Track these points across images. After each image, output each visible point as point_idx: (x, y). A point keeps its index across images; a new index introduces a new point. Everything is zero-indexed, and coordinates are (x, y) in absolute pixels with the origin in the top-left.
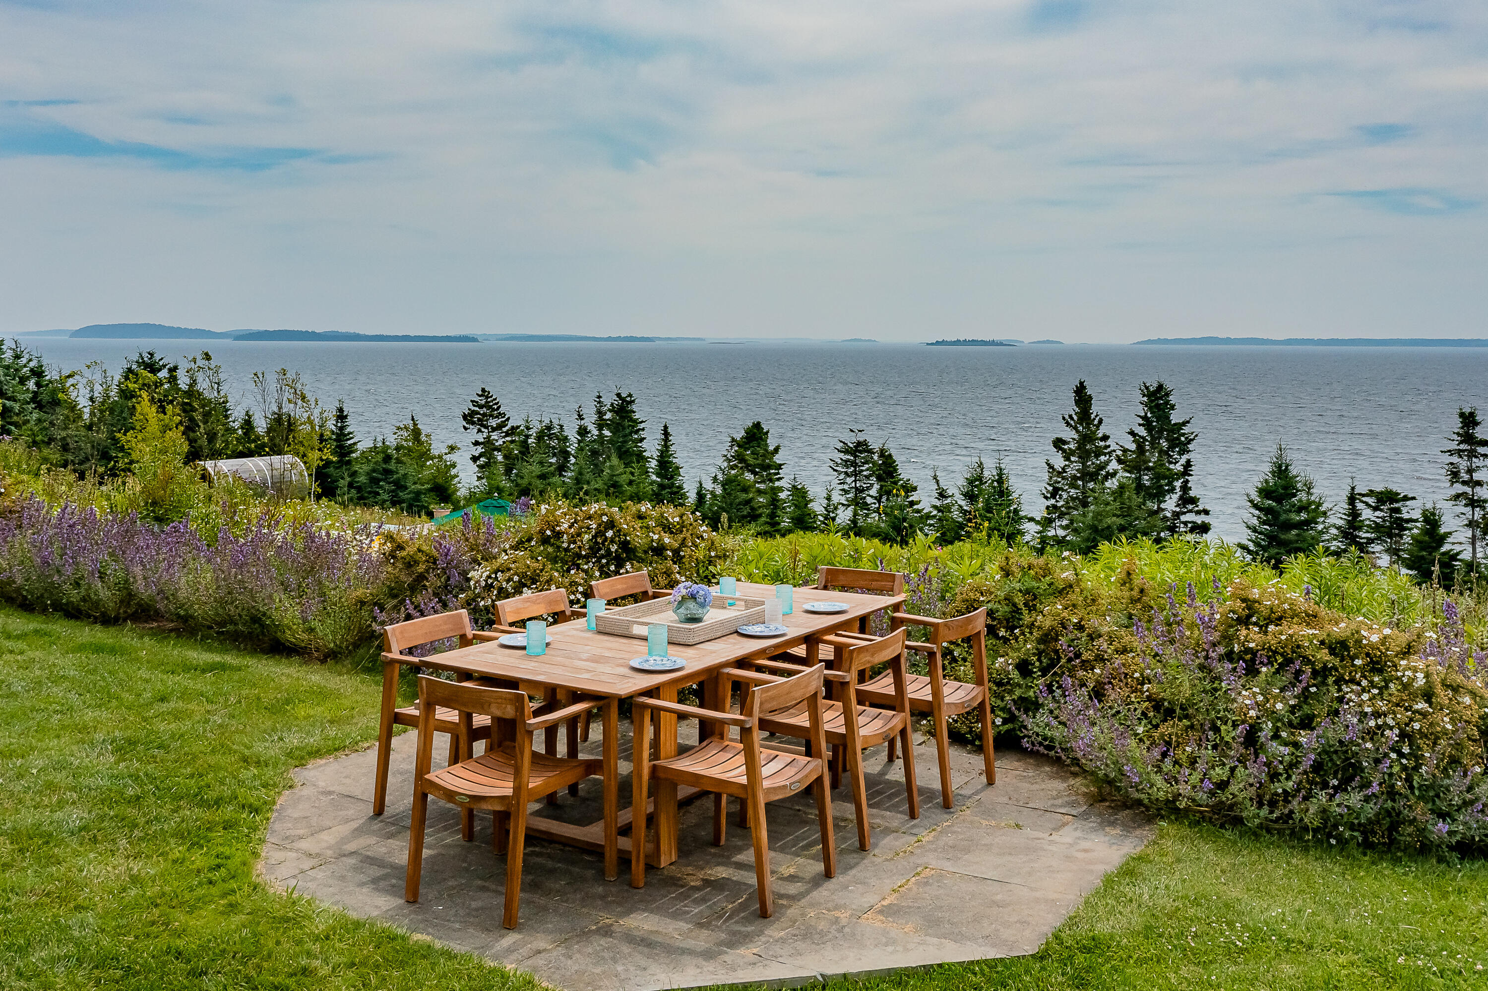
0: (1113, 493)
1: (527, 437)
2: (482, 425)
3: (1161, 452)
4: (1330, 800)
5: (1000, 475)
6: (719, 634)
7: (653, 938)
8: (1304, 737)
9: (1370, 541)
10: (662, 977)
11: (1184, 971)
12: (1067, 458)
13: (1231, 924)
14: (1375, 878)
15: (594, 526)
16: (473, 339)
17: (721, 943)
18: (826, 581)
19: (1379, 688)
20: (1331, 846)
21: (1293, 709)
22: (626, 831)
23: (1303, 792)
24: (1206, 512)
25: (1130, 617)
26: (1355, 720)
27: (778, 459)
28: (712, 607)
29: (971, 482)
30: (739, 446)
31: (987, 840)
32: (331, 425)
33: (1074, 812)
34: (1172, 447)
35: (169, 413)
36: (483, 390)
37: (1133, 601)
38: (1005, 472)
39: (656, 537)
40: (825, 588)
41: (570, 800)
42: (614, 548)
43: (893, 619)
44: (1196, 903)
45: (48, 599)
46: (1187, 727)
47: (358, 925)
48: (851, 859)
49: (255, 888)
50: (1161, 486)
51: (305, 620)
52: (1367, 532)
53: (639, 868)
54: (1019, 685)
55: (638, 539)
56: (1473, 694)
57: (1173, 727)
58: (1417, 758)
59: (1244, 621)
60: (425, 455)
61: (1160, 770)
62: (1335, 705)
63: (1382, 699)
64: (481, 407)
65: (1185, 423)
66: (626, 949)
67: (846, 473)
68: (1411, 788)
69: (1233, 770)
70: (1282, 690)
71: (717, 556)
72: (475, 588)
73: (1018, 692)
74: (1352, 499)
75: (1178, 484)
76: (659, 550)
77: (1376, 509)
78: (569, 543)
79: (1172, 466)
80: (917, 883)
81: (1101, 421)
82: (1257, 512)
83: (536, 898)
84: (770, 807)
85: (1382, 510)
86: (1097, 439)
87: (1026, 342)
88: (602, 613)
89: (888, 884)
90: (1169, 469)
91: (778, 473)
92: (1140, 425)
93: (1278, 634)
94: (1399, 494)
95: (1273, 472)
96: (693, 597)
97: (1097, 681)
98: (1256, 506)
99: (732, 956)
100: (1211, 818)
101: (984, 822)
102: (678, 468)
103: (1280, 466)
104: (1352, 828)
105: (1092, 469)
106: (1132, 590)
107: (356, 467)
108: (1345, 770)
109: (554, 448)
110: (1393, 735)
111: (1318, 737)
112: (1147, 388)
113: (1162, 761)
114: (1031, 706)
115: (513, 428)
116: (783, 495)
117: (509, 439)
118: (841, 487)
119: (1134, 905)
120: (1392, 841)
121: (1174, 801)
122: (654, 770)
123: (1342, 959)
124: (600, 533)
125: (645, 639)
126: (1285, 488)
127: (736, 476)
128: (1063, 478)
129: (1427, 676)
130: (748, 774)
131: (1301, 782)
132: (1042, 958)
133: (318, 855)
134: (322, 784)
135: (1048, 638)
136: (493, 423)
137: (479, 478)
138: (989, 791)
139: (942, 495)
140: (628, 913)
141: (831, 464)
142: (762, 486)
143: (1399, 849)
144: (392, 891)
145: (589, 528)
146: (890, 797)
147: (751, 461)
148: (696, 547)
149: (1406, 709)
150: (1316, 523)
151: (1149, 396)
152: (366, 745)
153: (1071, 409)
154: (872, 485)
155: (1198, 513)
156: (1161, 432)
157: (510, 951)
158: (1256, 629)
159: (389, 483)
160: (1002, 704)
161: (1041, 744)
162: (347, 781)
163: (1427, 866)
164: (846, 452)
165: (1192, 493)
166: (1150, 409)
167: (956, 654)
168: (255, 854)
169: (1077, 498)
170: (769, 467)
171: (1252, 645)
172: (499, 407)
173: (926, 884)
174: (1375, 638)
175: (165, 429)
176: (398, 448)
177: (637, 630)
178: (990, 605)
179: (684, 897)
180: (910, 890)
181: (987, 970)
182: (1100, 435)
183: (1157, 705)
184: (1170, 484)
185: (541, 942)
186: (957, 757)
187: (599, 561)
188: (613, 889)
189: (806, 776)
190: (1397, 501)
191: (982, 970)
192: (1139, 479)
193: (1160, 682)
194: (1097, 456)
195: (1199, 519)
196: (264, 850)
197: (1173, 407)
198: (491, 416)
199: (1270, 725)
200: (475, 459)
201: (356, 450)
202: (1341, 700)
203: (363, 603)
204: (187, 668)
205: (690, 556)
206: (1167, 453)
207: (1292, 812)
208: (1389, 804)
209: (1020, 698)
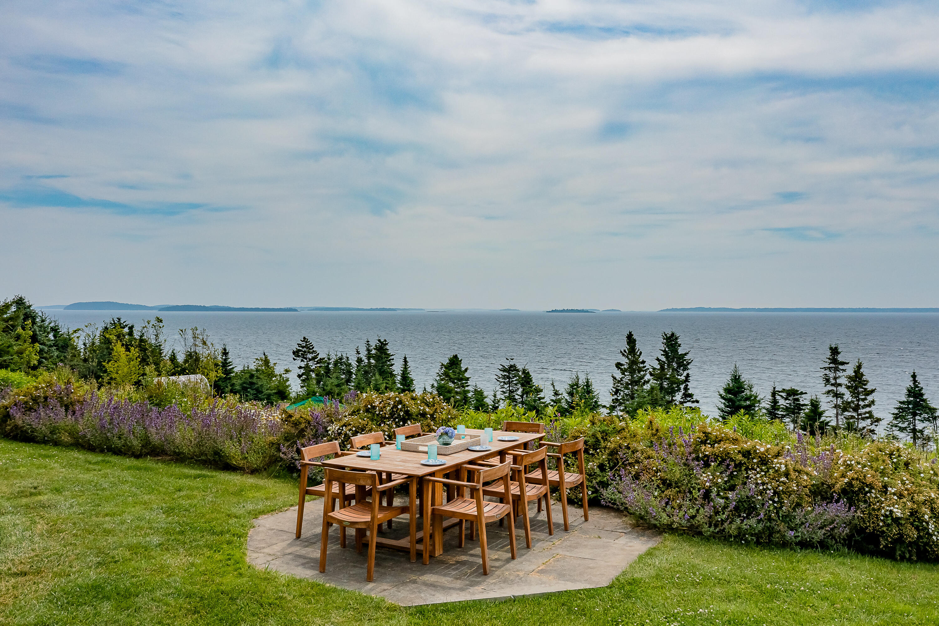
0: (648, 392)
1: (329, 364)
2: (303, 358)
3: (673, 369)
4: (742, 523)
5: (588, 382)
6: (460, 450)
7: (436, 584)
8: (730, 495)
9: (783, 416)
10: (442, 598)
11: (673, 592)
12: (623, 374)
13: (694, 574)
14: (761, 557)
15: (392, 403)
16: (295, 310)
17: (467, 585)
18: (507, 428)
19: (765, 472)
20: (742, 544)
21: (726, 482)
22: (420, 541)
23: (730, 520)
24: (697, 402)
25: (652, 442)
26: (754, 486)
27: (467, 375)
28: (455, 439)
29: (572, 386)
30: (446, 368)
31: (585, 543)
32: (220, 358)
33: (625, 532)
34: (679, 367)
35: (132, 351)
36: (304, 338)
37: (653, 435)
38: (590, 381)
39: (422, 408)
40: (506, 431)
41: (389, 530)
42: (402, 414)
43: (540, 444)
44: (679, 565)
45: (105, 445)
46: (678, 492)
47: (300, 581)
48: (523, 552)
49: (249, 567)
50: (674, 388)
51: (242, 453)
52: (782, 411)
53: (426, 556)
54: (600, 476)
55: (413, 409)
56: (807, 474)
57: (671, 492)
58: (781, 503)
59: (704, 442)
60: (271, 375)
61: (665, 510)
62: (745, 480)
63: (766, 477)
64: (303, 347)
65: (686, 354)
66: (424, 588)
67: (504, 382)
68: (779, 517)
69: (698, 511)
70: (721, 473)
71: (451, 418)
72: (332, 434)
73: (599, 479)
74: (774, 394)
75: (682, 387)
76: (423, 415)
77: (786, 399)
78: (380, 411)
79: (679, 377)
80: (554, 561)
81: (641, 353)
82: (723, 401)
83: (380, 570)
84: (487, 525)
85: (789, 400)
86: (639, 363)
87: (601, 310)
88: (404, 441)
89: (541, 561)
90: (677, 379)
91: (467, 383)
92: (662, 355)
93: (719, 448)
94: (798, 391)
95: (732, 380)
96: (446, 433)
97: (636, 472)
98: (723, 398)
99: (472, 589)
100: (688, 533)
101: (584, 536)
102: (412, 380)
103: (736, 376)
104: (752, 535)
105: (636, 379)
106: (652, 430)
107: (234, 381)
108: (749, 509)
109: (343, 370)
110: (770, 493)
111: (736, 494)
112: (666, 335)
113: (666, 507)
114: (605, 485)
115: (321, 359)
116: (470, 395)
117: (318, 365)
118: (502, 390)
119: (652, 566)
120: (770, 541)
121: (671, 525)
122: (433, 510)
123: (743, 586)
124: (395, 406)
125: (427, 453)
126: (738, 388)
127: (444, 384)
128: (621, 384)
129: (786, 466)
130: (477, 511)
131: (729, 515)
132: (611, 588)
133: (274, 555)
134: (268, 526)
135: (613, 453)
136: (310, 356)
137: (302, 387)
138: (586, 523)
139: (556, 394)
140: (423, 574)
141: (496, 377)
142: (458, 390)
143: (773, 544)
144: (312, 568)
145: (389, 404)
146: (540, 527)
147: (452, 376)
148: (442, 413)
149: (777, 481)
150: (755, 407)
151: (667, 339)
152: (286, 509)
153: (625, 347)
154: (518, 389)
155: (693, 402)
156: (673, 359)
157: (371, 590)
158: (709, 446)
159: (253, 390)
160: (592, 485)
161: (610, 502)
162: (280, 524)
163: (785, 552)
164: (504, 370)
165: (690, 392)
166: (668, 346)
167: (569, 462)
168: (244, 554)
169: (629, 395)
170: (462, 379)
171: (707, 453)
172: (313, 348)
173: (558, 561)
174: (762, 450)
175: (130, 360)
176: (257, 370)
177: (421, 449)
178: (585, 438)
179: (448, 568)
180: (551, 563)
181: (586, 593)
182: (641, 361)
183: (664, 481)
184: (678, 386)
185: (385, 586)
186: (571, 510)
187: (394, 420)
188: (415, 566)
189: (503, 512)
190: (797, 395)
191: (584, 593)
192: (661, 384)
193: (665, 471)
194: (639, 372)
195: (694, 405)
196: (248, 553)
197: (679, 346)
198: (309, 352)
199: (716, 489)
200: (299, 376)
201: (234, 372)
202: (747, 478)
203: (273, 444)
204: (187, 477)
205: (439, 417)
206: (676, 370)
207: (724, 529)
208: (768, 524)
209: (600, 481)
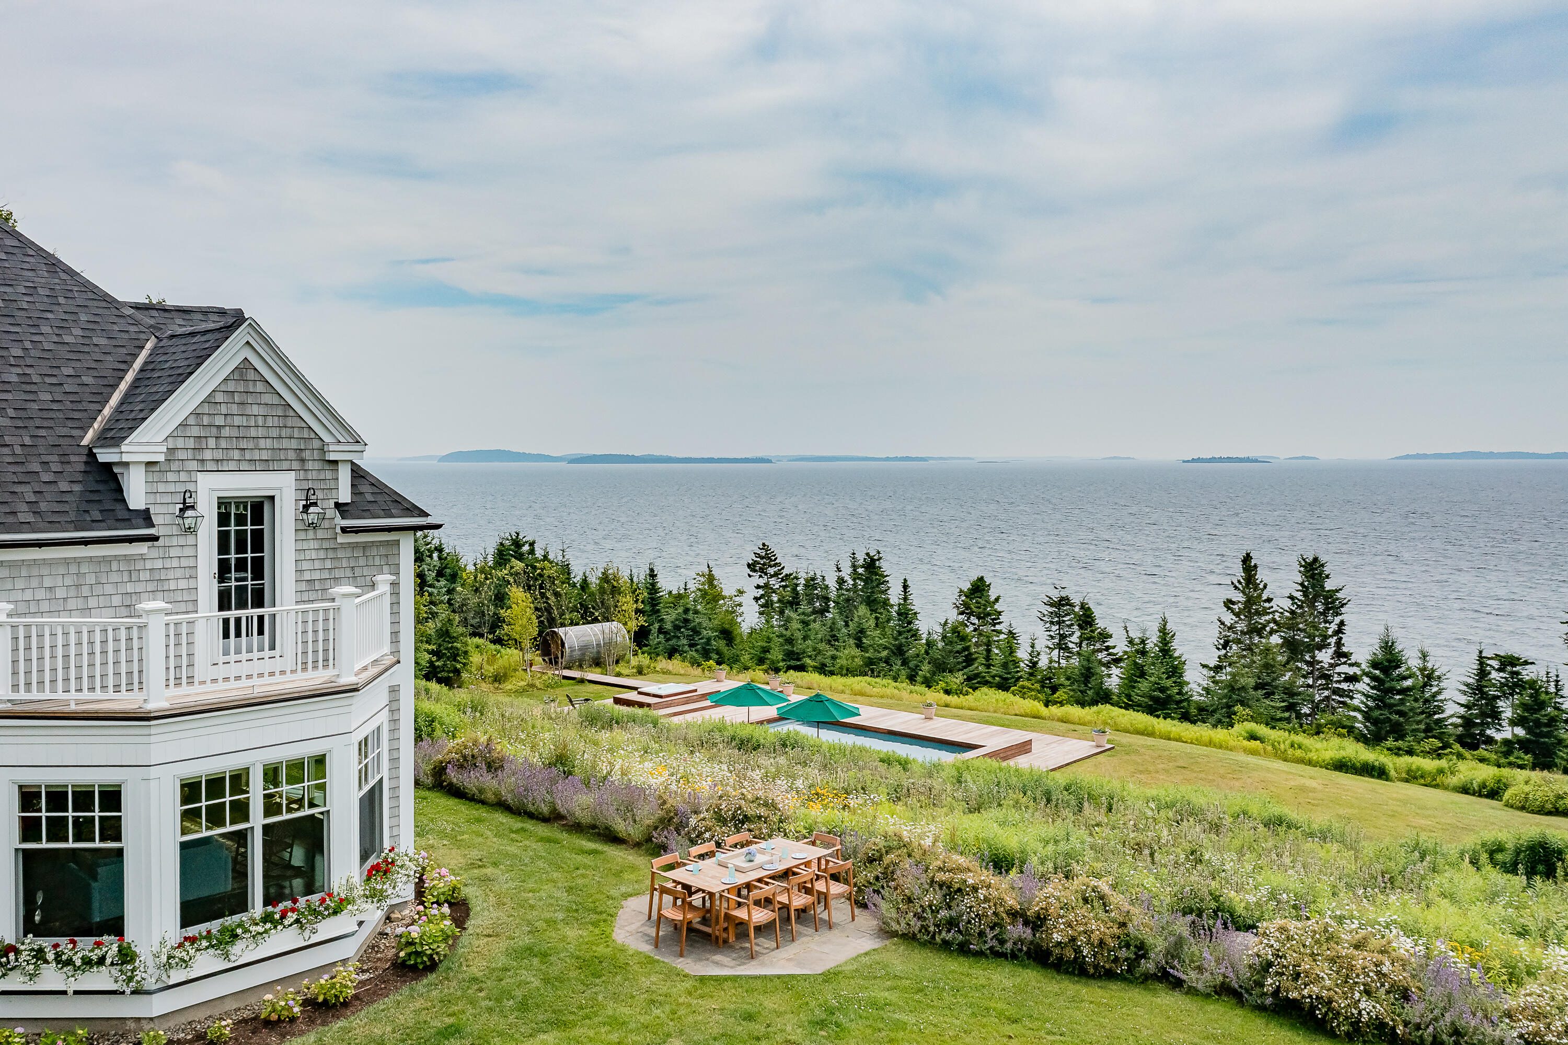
1: (797, 584)
2: (763, 572)
3: (1318, 613)
12: (1236, 617)
16: (769, 461)
17: (737, 964)
22: (719, 930)
27: (998, 607)
30: (966, 596)
34: (1327, 609)
36: (764, 545)
47: (640, 952)
48: (787, 942)
49: (614, 941)
50: (1317, 642)
51: (626, 827)
52: (1494, 689)
60: (718, 596)
64: (762, 558)
65: (1337, 591)
67: (1051, 622)
74: (1480, 662)
75: (1333, 640)
77: (1500, 670)
79: (1327, 626)
80: (803, 952)
81: (1265, 586)
85: (1505, 672)
86: (1262, 601)
88: (722, 854)
89: (794, 952)
90: (1325, 628)
91: (998, 619)
92: (1298, 590)
94: (1520, 659)
95: (1381, 647)
98: (1366, 674)
99: (737, 967)
103: (1387, 643)
105: (1257, 626)
107: (664, 615)
109: (817, 594)
112: (1304, 560)
115: (787, 575)
116: (999, 639)
118: (1046, 634)
121: (897, 932)
122: (726, 914)
126: (1389, 661)
128: (1233, 633)
130: (749, 917)
133: (631, 932)
134: (632, 906)
136: (771, 571)
137: (760, 617)
139: (1131, 642)
141: (1039, 615)
142: (985, 629)
144: (650, 943)
146: (814, 923)
147: (976, 608)
150: (1429, 687)
151: (1305, 566)
152: (646, 894)
155: (1351, 665)
156: (1317, 597)
157: (680, 962)
162: (640, 906)
164: (1051, 605)
165: (1345, 649)
166: (1307, 577)
168: (612, 930)
170: (991, 613)
172: (776, 558)
179: (731, 951)
180: (797, 953)
182: (1265, 598)
184: (1326, 640)
188: (713, 948)
189: (770, 917)
190: (1518, 665)
192: (1293, 638)
194: (1261, 616)
195: (1352, 671)
197: (1327, 577)
198: (770, 565)
200: (757, 599)
203: (649, 826)
206: (1323, 614)
